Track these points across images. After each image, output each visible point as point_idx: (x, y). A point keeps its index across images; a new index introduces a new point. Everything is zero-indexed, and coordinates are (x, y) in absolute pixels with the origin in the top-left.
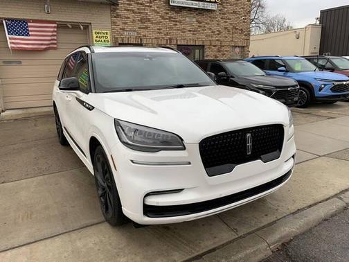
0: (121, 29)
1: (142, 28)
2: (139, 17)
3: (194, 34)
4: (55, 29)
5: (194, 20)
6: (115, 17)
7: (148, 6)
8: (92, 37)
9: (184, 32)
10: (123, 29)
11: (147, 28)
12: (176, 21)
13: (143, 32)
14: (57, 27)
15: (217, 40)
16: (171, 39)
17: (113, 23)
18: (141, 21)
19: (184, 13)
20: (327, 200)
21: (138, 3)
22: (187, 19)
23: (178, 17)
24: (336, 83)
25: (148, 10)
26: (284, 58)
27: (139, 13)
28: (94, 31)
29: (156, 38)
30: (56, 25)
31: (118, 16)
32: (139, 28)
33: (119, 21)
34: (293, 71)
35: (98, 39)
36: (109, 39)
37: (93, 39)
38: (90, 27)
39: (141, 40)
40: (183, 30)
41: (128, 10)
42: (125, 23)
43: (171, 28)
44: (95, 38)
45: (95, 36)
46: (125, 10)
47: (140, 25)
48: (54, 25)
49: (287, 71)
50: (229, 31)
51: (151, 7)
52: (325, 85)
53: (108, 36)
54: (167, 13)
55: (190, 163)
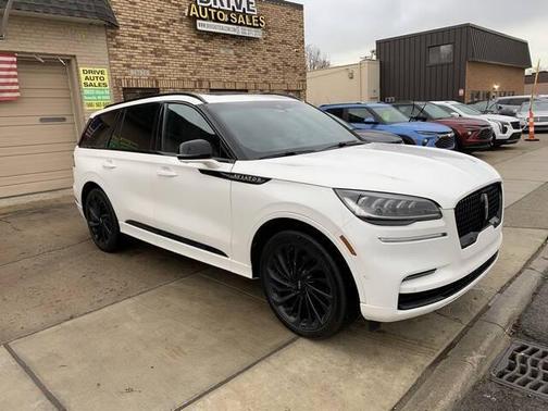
0: (124, 65)
1: (157, 64)
2: (151, 46)
3: (231, 73)
4: (15, 66)
5: (231, 52)
6: (115, 47)
7: (164, 31)
8: (79, 78)
9: (218, 71)
10: (129, 66)
11: (164, 64)
12: (206, 54)
13: (160, 70)
14: (17, 63)
15: (265, 82)
16: (200, 81)
17: (112, 56)
18: (155, 52)
19: (217, 42)
20: (520, 272)
21: (149, 26)
22: (222, 52)
23: (210, 47)
24: (441, 136)
25: (164, 37)
26: (369, 105)
27: (152, 40)
28: (81, 69)
29: (178, 79)
30: (15, 59)
31: (119, 45)
32: (153, 64)
33: (121, 53)
34: (384, 123)
35: (89, 82)
36: (106, 81)
37: (79, 81)
38: (73, 62)
39: (157, 82)
40: (217, 68)
41: (134, 36)
42: (132, 57)
43: (200, 64)
44: (83, 81)
45: (83, 76)
46: (130, 35)
47: (153, 59)
48: (11, 59)
49: (376, 123)
50: (278, 69)
51: (168, 31)
52: (428, 139)
53: (106, 76)
54: (193, 42)
55: (444, 235)
